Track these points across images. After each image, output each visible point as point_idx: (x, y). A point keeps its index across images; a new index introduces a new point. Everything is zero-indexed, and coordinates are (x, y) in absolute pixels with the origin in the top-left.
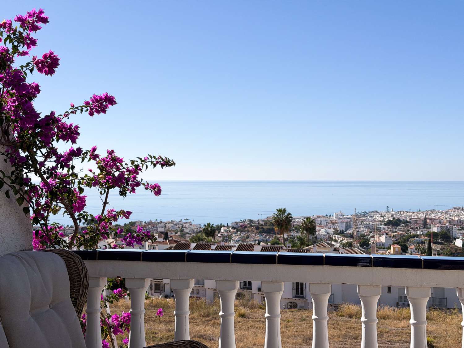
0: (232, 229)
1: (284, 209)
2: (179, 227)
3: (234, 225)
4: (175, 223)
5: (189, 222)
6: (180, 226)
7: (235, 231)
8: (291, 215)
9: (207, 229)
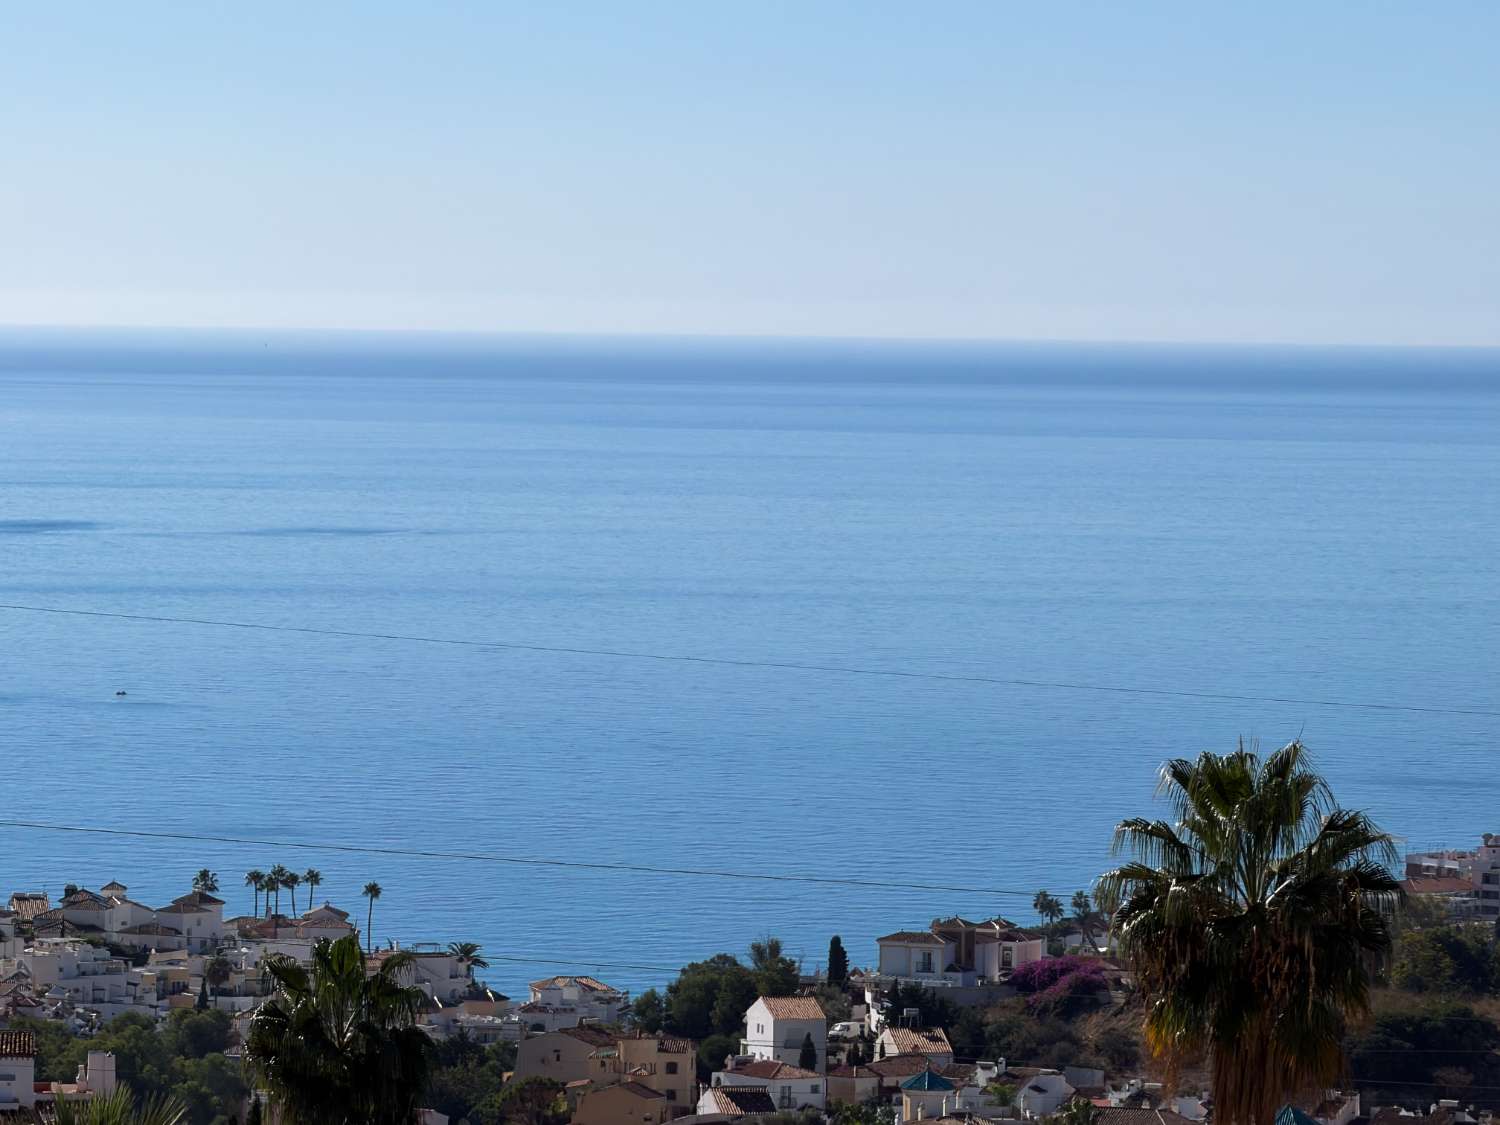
0: (893, 1020)
1: (1282, 766)
2: (170, 988)
3: (927, 966)
4: (114, 923)
5: (312, 921)
6: (189, 966)
7: (939, 1047)
8: (1375, 855)
9: (312, 1025)
